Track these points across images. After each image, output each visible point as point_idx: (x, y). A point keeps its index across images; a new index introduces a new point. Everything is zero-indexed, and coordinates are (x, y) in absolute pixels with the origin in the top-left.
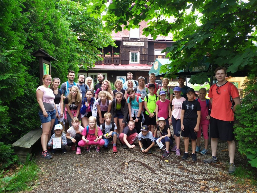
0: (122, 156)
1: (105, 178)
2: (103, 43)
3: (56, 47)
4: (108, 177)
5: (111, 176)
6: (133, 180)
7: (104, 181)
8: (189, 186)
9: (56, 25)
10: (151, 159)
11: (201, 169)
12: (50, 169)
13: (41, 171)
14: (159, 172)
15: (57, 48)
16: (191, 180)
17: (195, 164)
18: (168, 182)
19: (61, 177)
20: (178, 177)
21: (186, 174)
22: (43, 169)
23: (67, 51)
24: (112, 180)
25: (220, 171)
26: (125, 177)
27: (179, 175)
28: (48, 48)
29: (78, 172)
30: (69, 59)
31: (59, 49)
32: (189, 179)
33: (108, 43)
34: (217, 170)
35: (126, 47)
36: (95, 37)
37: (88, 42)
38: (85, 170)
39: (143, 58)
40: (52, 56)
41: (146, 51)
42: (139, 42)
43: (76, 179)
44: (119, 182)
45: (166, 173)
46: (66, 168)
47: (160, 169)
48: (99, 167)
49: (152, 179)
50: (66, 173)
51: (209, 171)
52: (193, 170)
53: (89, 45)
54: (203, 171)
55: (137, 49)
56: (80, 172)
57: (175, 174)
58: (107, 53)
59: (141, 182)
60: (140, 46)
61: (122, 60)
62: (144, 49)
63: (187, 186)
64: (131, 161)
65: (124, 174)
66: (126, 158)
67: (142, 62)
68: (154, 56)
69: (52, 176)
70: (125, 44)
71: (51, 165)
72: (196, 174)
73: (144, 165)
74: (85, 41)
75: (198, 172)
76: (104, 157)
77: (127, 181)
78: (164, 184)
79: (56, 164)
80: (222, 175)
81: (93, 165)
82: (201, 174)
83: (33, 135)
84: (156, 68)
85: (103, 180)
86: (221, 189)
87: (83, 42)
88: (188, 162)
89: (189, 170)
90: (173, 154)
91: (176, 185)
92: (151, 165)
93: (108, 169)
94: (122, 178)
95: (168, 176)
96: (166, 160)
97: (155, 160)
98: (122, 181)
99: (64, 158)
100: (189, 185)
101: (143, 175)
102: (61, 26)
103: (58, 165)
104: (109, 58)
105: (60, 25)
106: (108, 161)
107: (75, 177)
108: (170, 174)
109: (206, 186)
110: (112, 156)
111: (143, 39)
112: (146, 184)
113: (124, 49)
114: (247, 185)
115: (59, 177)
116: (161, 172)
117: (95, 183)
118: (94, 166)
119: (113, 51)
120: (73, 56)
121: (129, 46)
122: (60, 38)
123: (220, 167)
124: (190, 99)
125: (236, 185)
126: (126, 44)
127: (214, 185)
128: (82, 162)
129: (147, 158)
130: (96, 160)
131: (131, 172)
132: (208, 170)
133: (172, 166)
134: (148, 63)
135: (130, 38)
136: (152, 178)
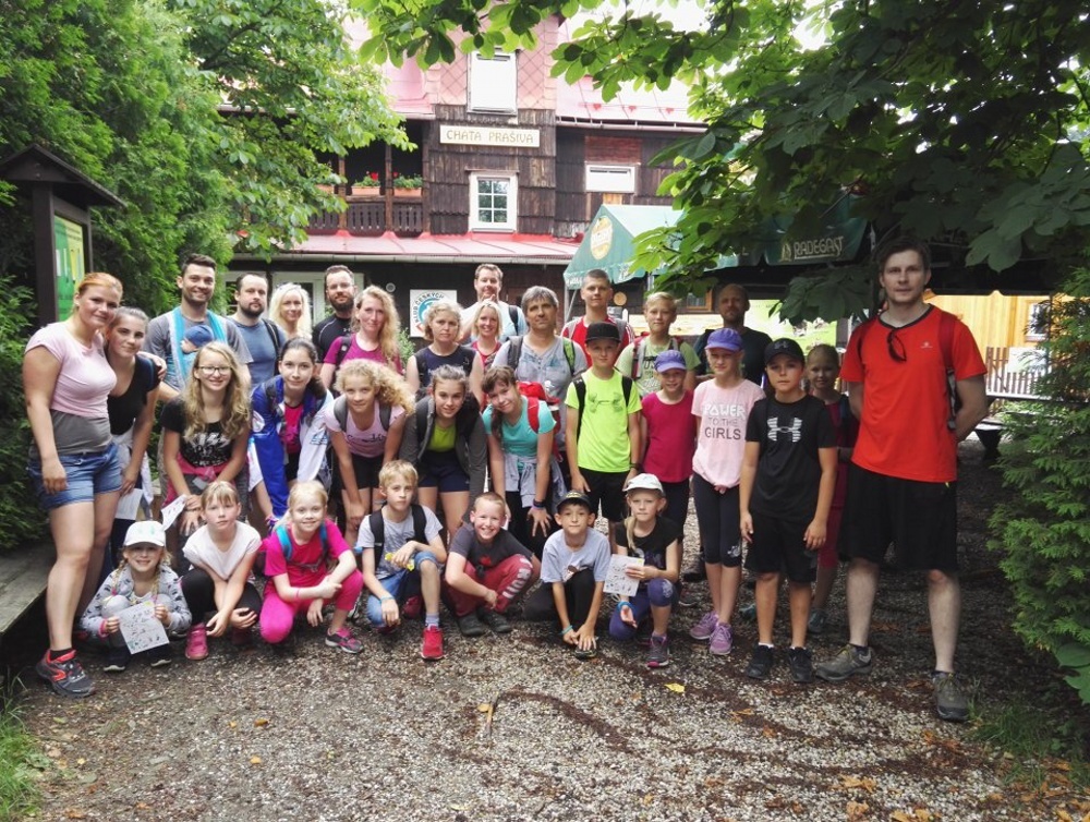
0: (460, 674)
1: (384, 787)
2: (349, 127)
3: (118, 140)
4: (398, 780)
5: (413, 772)
6: (524, 787)
7: (383, 800)
8: (792, 804)
9: (116, 29)
10: (601, 680)
11: (836, 720)
12: (101, 751)
13: (52, 764)
14: (647, 742)
15: (124, 146)
16: (797, 775)
17: (807, 696)
18: (691, 788)
19: (159, 788)
20: (738, 763)
21: (772, 746)
22: (64, 751)
23: (172, 158)
24: (420, 794)
25: (924, 724)
26: (484, 776)
27: (740, 752)
28: (79, 143)
29: (248, 760)
30: (181, 199)
31: (135, 151)
32: (789, 769)
33: (371, 130)
34: (909, 720)
35: (453, 149)
36: (308, 98)
37: (272, 123)
38: (281, 748)
39: (532, 203)
40: (99, 182)
41: (547, 169)
42: (513, 126)
43: (238, 796)
44: (454, 802)
45: (680, 744)
46: (181, 742)
47: (649, 730)
48: (353, 728)
49: (617, 780)
50: (183, 769)
51: (873, 730)
52: (800, 723)
53: (277, 137)
54: (846, 729)
55: (507, 160)
56: (256, 760)
57: (721, 751)
58: (361, 180)
59: (563, 797)
60: (520, 148)
61: (433, 215)
62: (535, 162)
63: (783, 806)
64: (504, 697)
65: (478, 761)
66: (478, 680)
67: (531, 225)
68: (582, 194)
69: (113, 788)
70: (449, 135)
71: (103, 728)
72: (818, 744)
73: (569, 710)
74: (257, 116)
75: (827, 734)
76: (368, 682)
77: (493, 793)
78: (677, 801)
79: (132, 724)
80: (937, 744)
81: (318, 723)
82: (838, 741)
83: (8, 581)
84: (600, 248)
85: (376, 794)
86: (941, 811)
87: (246, 120)
88: (775, 686)
89: (783, 727)
90: (702, 654)
91: (731, 804)
92: (603, 712)
93: (396, 740)
94: (470, 779)
95: (688, 760)
96: (672, 682)
97: (619, 686)
98: (470, 795)
99: (172, 692)
100: (794, 798)
101: (571, 759)
102: (144, 38)
103: (138, 726)
104: (372, 201)
105: (136, 32)
106: (392, 698)
107: (232, 784)
108: (700, 751)
109: (872, 803)
110: (409, 672)
111: (534, 115)
112: (590, 807)
113: (444, 158)
114: (1055, 786)
115: (147, 791)
116: (656, 741)
117: (335, 813)
118: (327, 727)
119: (389, 167)
120: (202, 186)
121: (468, 146)
122: (136, 96)
123: (925, 708)
124: (784, 393)
125: (1008, 791)
126: (451, 135)
127: (910, 797)
128: (266, 708)
129: (581, 678)
130: (331, 697)
131: (512, 751)
132: (869, 721)
133: (702, 710)
134: (556, 228)
135: (469, 111)
136: (615, 773)
